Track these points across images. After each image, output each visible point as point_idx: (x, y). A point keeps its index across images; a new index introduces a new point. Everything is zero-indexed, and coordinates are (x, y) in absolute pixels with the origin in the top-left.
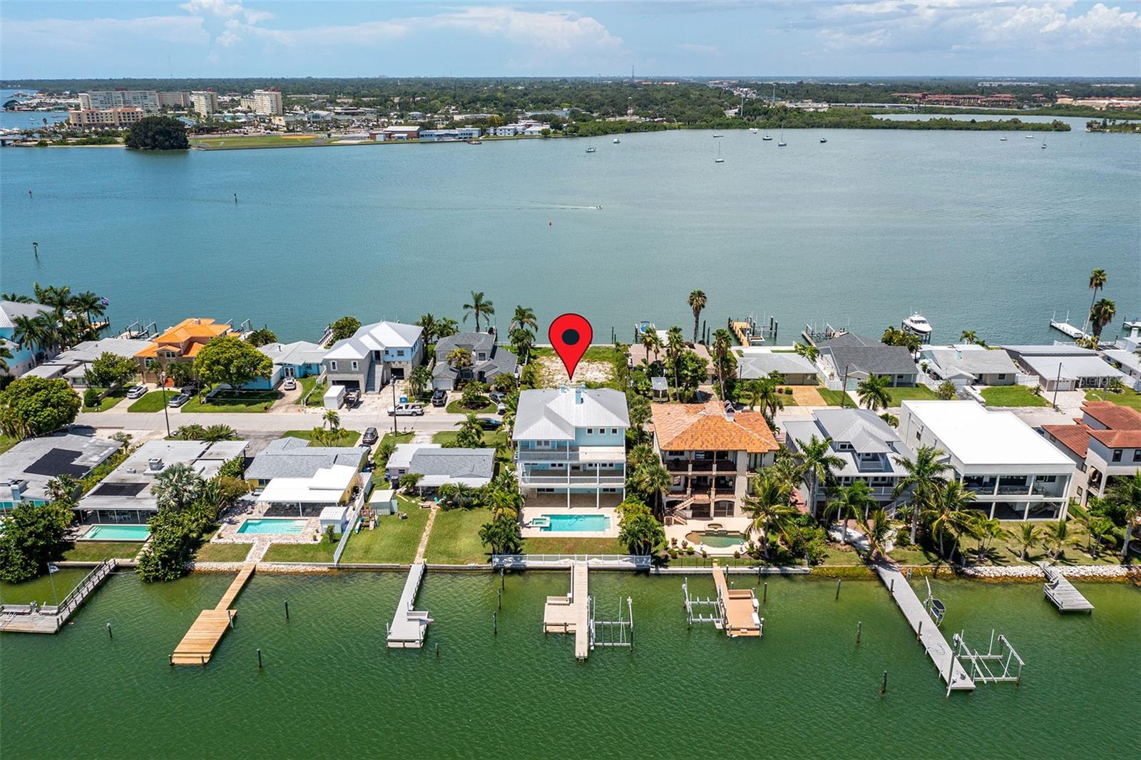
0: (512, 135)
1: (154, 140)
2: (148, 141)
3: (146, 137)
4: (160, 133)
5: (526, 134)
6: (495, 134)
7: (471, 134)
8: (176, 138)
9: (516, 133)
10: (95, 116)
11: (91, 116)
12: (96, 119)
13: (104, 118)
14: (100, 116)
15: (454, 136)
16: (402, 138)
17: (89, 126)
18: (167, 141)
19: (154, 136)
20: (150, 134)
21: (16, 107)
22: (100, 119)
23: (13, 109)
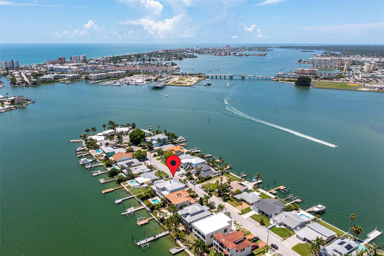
1: (301, 83)
4: (302, 81)
8: (307, 83)
11: (302, 71)
12: (303, 72)
13: (305, 72)
17: (300, 74)
18: (304, 84)
20: (300, 81)
21: (301, 62)
23: (300, 62)
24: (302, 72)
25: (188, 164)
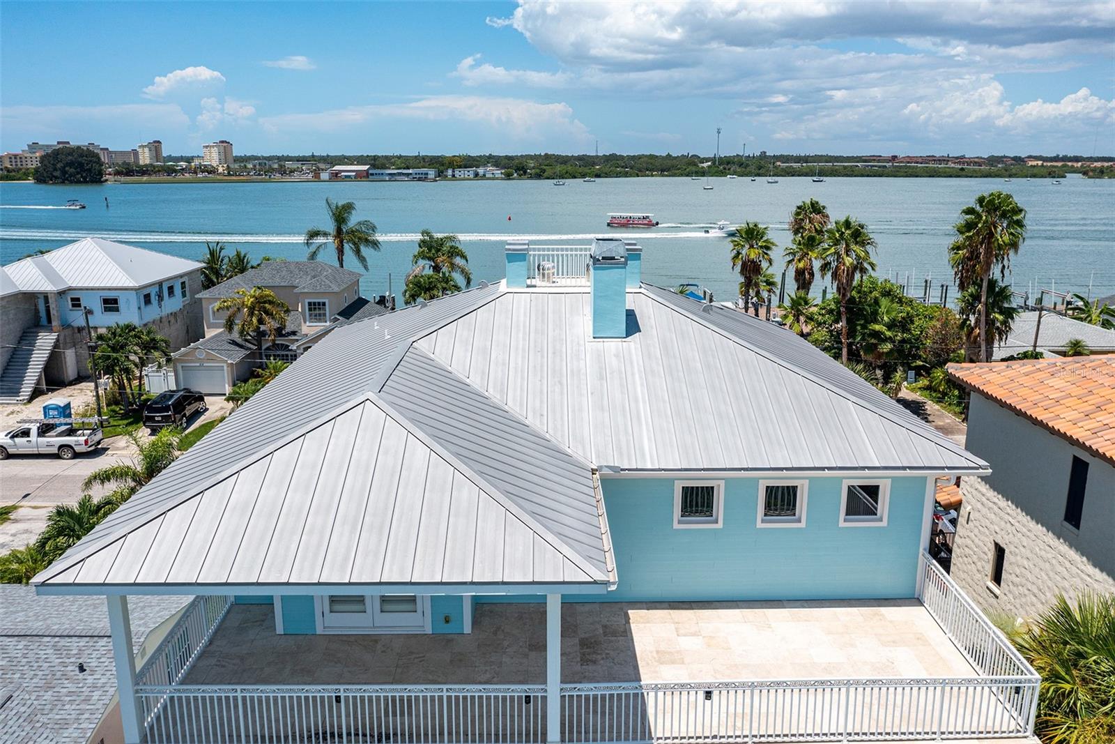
0: (472, 176)
1: (64, 172)
2: (57, 174)
3: (55, 169)
4: (71, 164)
5: (487, 176)
6: (453, 176)
7: (427, 174)
8: (89, 170)
9: (477, 175)
10: (19, 160)
12: (19, 163)
13: (29, 162)
14: (24, 160)
15: (408, 175)
16: (349, 176)
18: (78, 173)
19: (64, 167)
20: (59, 166)
22: (24, 163)
24: (14, 164)
25: (15, 328)
